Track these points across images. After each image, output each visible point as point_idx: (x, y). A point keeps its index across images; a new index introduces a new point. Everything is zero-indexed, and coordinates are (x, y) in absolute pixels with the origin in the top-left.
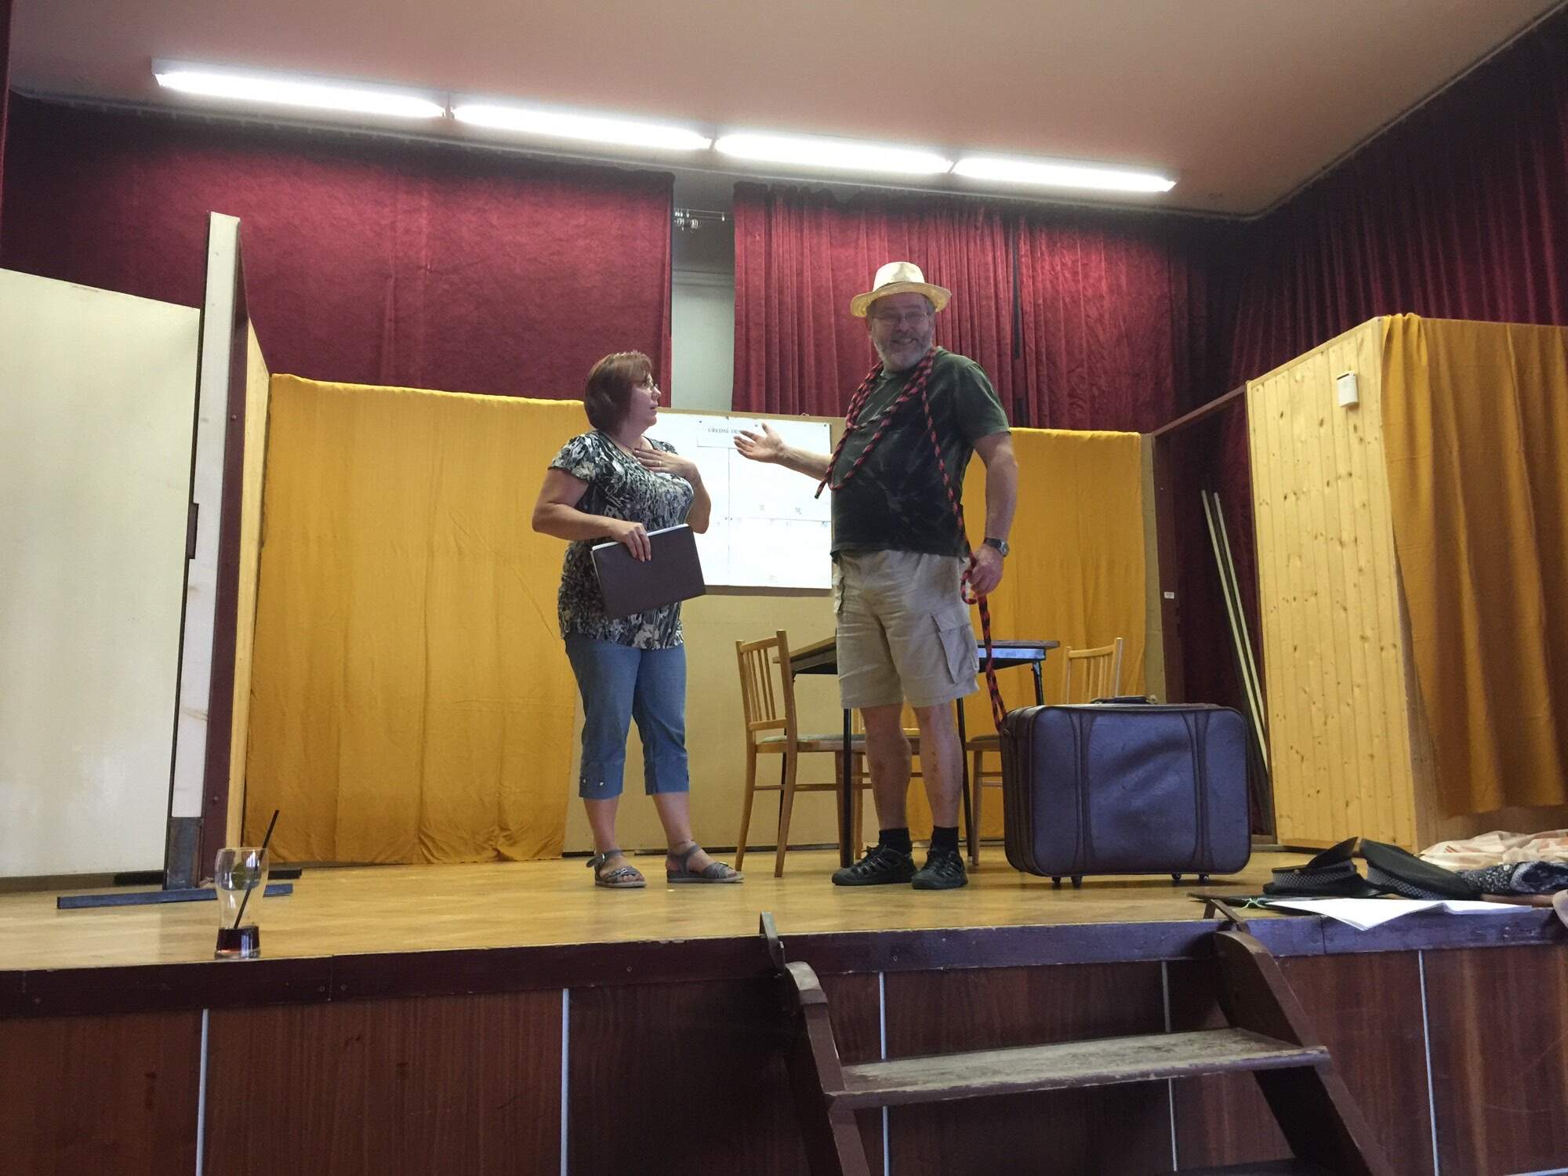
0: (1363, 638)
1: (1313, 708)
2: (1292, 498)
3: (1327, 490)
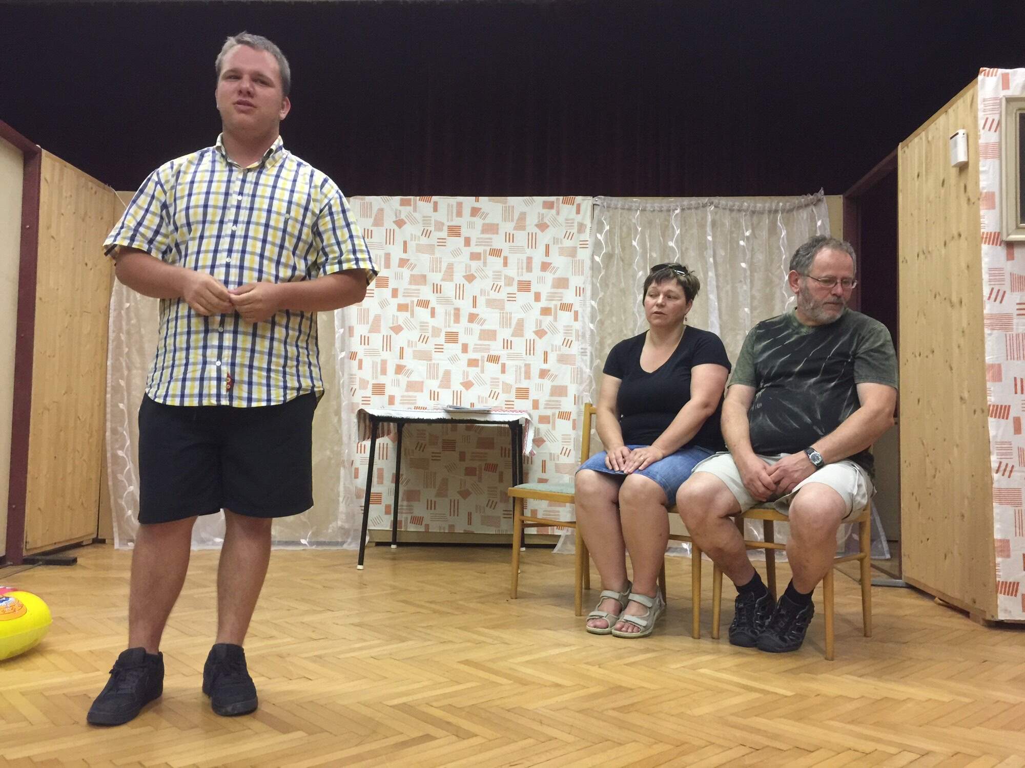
0: (961, 398)
1: (928, 460)
2: (922, 256)
3: (943, 251)
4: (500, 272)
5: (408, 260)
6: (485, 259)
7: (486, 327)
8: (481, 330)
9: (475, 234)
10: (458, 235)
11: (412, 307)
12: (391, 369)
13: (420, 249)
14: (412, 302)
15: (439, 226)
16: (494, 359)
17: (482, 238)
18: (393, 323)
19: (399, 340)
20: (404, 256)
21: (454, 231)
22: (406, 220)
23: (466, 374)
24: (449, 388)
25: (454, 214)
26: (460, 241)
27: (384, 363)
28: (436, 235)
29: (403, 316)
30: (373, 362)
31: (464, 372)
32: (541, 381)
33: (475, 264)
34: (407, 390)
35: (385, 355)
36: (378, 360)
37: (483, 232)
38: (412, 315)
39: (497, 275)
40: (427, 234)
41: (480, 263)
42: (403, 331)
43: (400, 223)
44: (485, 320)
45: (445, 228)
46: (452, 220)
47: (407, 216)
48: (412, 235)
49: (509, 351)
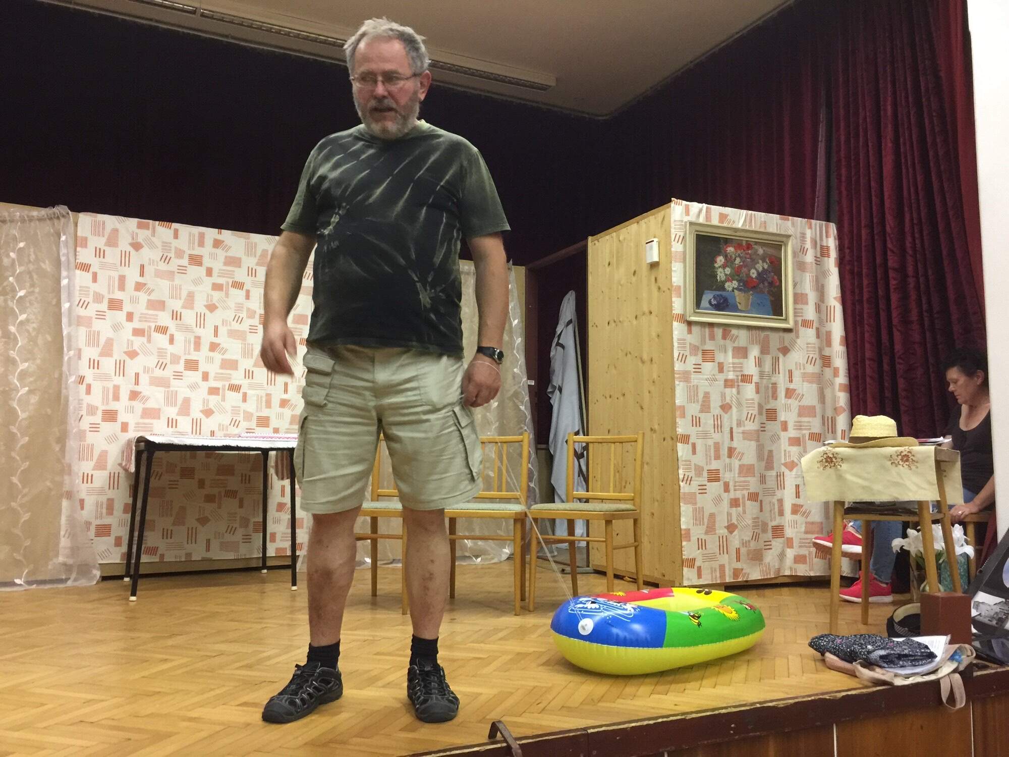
0: (652, 430)
2: (612, 324)
3: (635, 322)
4: (242, 304)
5: (145, 284)
6: (227, 290)
7: (227, 356)
8: (222, 360)
9: (218, 265)
10: (200, 264)
11: (149, 332)
12: (124, 395)
13: (159, 274)
14: (150, 327)
15: (179, 254)
16: (235, 388)
17: (224, 270)
18: (128, 347)
19: (133, 366)
20: (141, 280)
21: (196, 260)
22: (144, 244)
23: (206, 402)
24: (188, 415)
25: (196, 244)
26: (202, 271)
27: (117, 388)
28: (175, 262)
29: (138, 342)
30: (104, 388)
31: (204, 399)
32: (282, 410)
33: (217, 295)
34: (142, 417)
35: (118, 380)
36: (110, 385)
37: (226, 264)
38: (149, 341)
39: (239, 307)
40: (166, 259)
41: (222, 294)
42: (139, 356)
43: (137, 246)
44: (226, 350)
45: (186, 257)
46: (193, 249)
47: (144, 240)
48: (150, 259)
49: (250, 381)
